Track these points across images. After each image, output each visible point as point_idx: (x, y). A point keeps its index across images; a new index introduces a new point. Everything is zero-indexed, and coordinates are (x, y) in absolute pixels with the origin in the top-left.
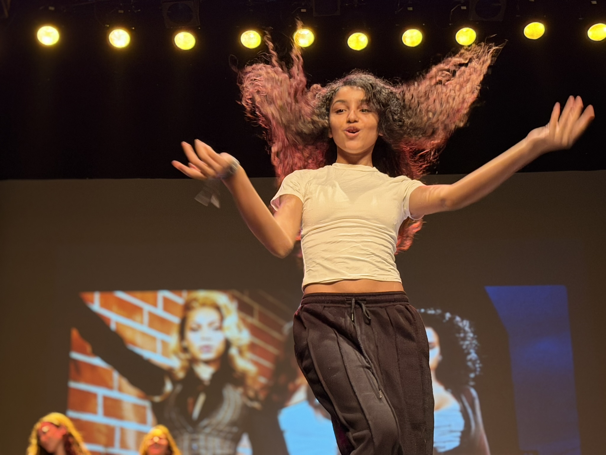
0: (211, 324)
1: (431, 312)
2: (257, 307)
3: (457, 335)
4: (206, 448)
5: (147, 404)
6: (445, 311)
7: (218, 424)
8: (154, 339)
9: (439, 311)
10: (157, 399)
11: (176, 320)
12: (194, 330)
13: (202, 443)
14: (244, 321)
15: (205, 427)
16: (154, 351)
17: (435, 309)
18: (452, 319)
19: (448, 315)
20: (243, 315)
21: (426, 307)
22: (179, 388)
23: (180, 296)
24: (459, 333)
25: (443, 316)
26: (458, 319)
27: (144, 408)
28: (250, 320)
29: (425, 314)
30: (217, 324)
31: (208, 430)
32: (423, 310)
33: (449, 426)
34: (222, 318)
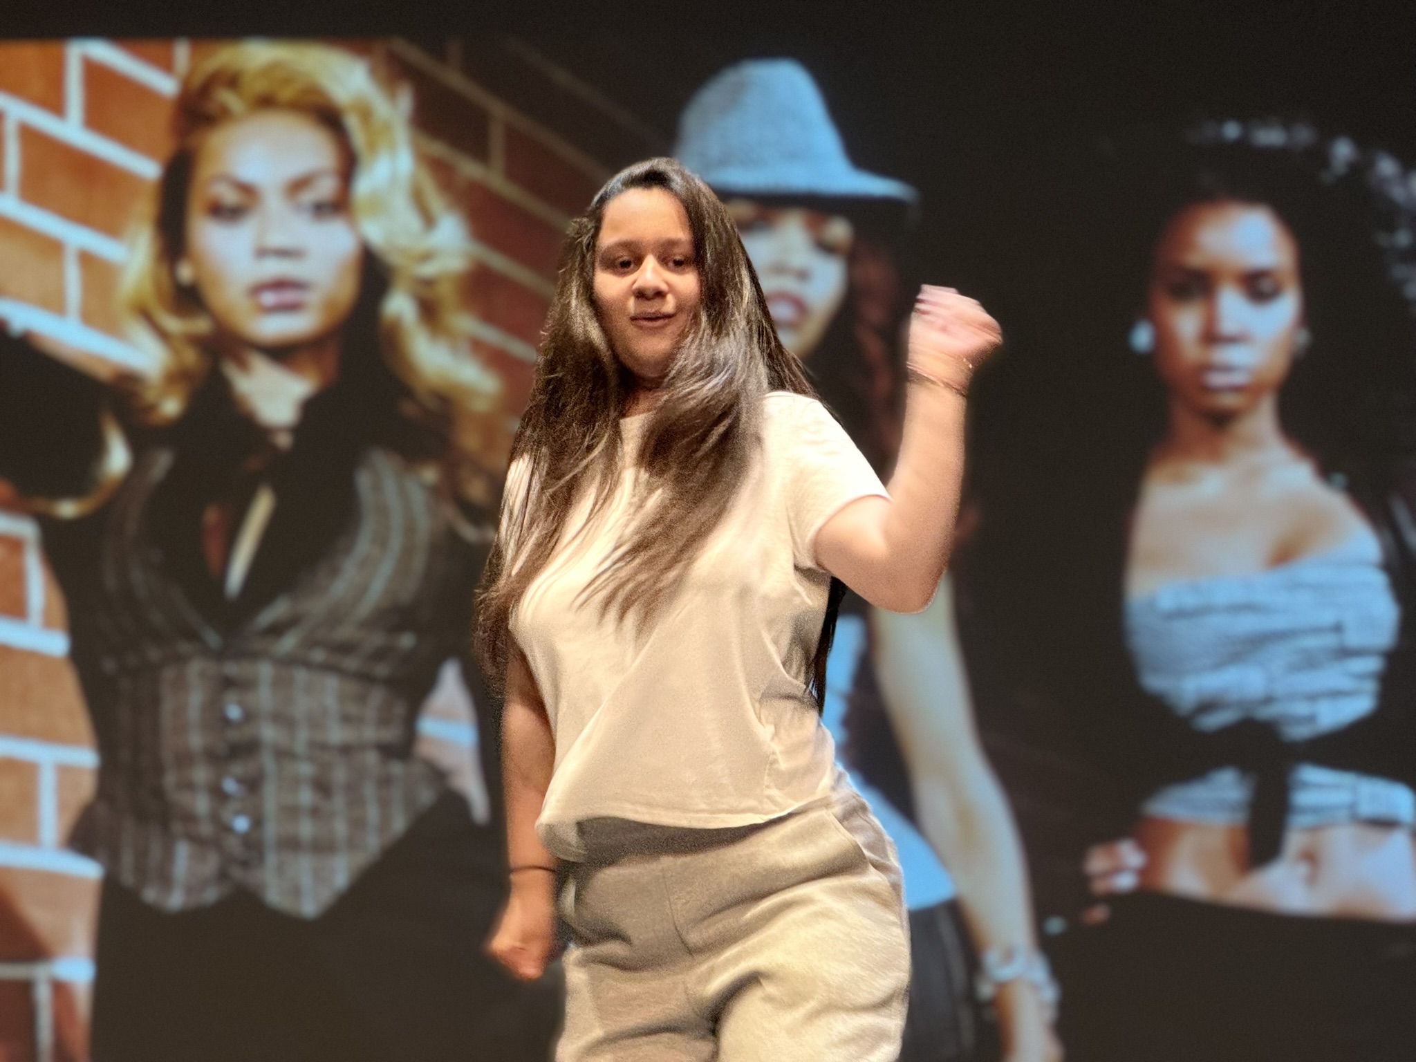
0: (298, 186)
1: (1270, 136)
2: (499, 111)
3: (1382, 239)
4: (283, 719)
5: (25, 529)
6: (1328, 133)
7: (335, 617)
8: (51, 248)
9: (1304, 135)
10: (68, 509)
11: (148, 169)
12: (222, 212)
13: (264, 697)
14: (440, 170)
15: (277, 630)
16: (54, 303)
17: (1287, 125)
18: (1359, 170)
19: (1343, 151)
20: (438, 149)
21: (1249, 115)
22: (162, 462)
23: (166, 66)
24: (1391, 228)
25: (1319, 155)
26: (1387, 167)
27: (14, 545)
28: (470, 169)
29: (1243, 146)
30: (326, 188)
31: (288, 643)
32: (1232, 131)
33: (1338, 628)
34: (349, 165)
